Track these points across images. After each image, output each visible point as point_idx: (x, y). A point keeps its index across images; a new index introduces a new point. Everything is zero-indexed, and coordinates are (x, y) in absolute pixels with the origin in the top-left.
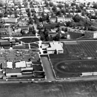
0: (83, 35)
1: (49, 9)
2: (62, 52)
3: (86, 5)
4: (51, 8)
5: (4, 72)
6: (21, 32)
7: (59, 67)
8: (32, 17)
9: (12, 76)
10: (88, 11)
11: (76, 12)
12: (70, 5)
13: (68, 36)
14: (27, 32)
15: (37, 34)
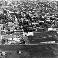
0: (43, 30)
1: (29, 20)
2: (33, 35)
3: (47, 18)
4: (30, 19)
5: (8, 42)
6: (15, 28)
7: (31, 40)
8: (20, 23)
9: (12, 43)
10: (48, 21)
11: (42, 21)
12: (39, 18)
13: (36, 30)
14: (18, 28)
15: (22, 29)
